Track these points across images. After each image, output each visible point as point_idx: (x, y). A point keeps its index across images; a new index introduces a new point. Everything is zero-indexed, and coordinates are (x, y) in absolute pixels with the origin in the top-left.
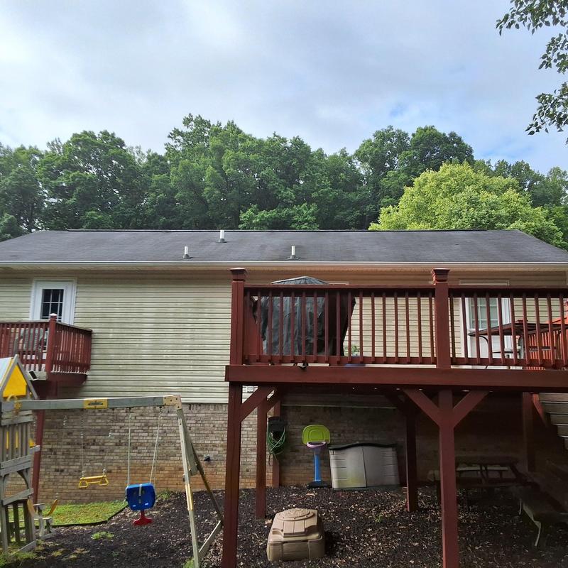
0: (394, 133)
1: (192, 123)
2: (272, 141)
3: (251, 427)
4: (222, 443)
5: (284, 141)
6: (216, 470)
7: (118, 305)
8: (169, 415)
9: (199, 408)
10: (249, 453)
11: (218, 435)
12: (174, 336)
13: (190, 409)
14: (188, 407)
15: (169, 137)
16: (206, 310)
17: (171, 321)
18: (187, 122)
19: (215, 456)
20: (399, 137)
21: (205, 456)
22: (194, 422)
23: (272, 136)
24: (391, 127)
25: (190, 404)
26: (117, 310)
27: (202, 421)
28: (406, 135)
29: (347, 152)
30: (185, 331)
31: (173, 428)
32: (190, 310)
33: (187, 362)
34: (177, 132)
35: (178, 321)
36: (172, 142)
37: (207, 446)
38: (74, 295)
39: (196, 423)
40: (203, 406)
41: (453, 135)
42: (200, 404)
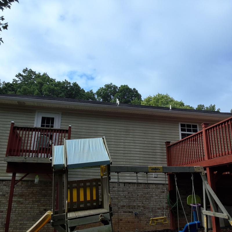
0: (112, 86)
1: (27, 72)
2: (64, 83)
3: (157, 196)
4: (143, 205)
5: (70, 83)
6: (140, 220)
7: (84, 128)
8: (114, 189)
9: (129, 185)
10: (157, 210)
11: (140, 201)
12: (114, 146)
13: (125, 186)
14: (124, 184)
15: (16, 76)
16: (131, 134)
17: (113, 138)
18: (24, 71)
19: (140, 212)
20: (114, 88)
21: (134, 212)
22: (127, 193)
23: (64, 81)
24: (111, 84)
25: (125, 183)
26: (83, 131)
27: (131, 192)
28: (117, 87)
29: (93, 92)
30: (121, 144)
31: (116, 196)
32: (122, 133)
33: (122, 160)
34: (20, 75)
35: (117, 138)
36: (17, 79)
37: (135, 207)
38: (60, 121)
39: (128, 194)
40: (131, 184)
41: (134, 89)
42: (130, 183)
